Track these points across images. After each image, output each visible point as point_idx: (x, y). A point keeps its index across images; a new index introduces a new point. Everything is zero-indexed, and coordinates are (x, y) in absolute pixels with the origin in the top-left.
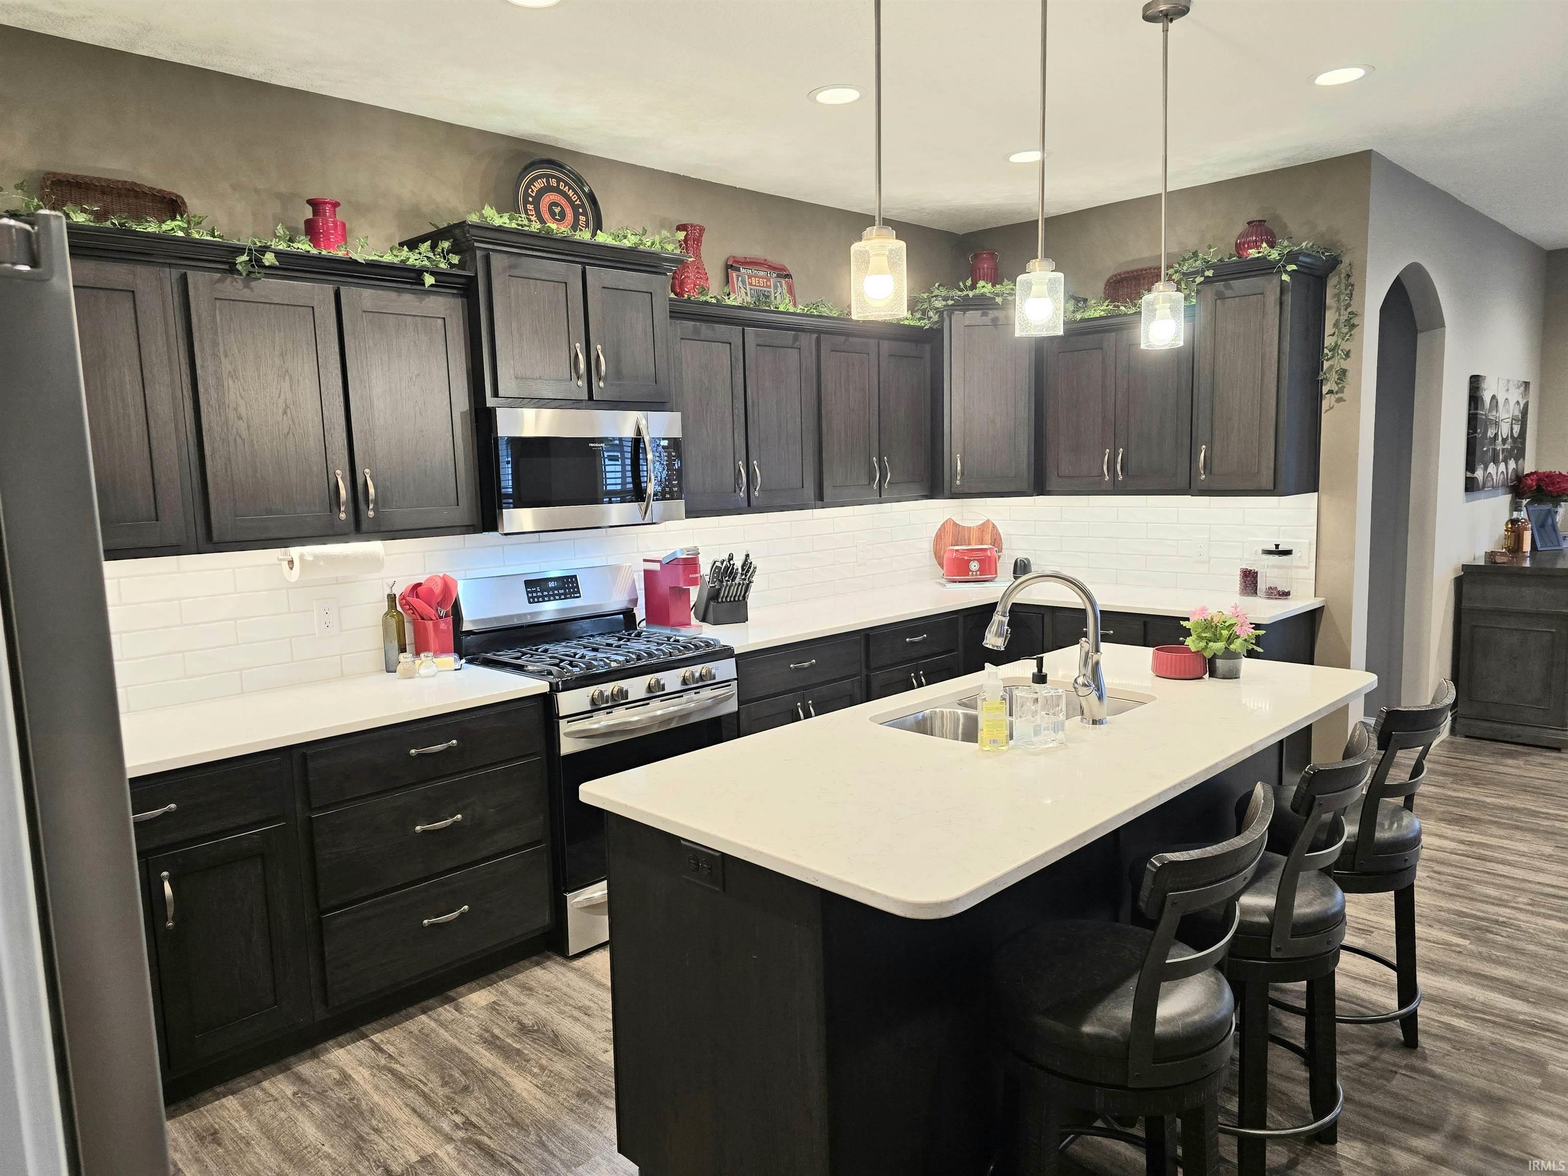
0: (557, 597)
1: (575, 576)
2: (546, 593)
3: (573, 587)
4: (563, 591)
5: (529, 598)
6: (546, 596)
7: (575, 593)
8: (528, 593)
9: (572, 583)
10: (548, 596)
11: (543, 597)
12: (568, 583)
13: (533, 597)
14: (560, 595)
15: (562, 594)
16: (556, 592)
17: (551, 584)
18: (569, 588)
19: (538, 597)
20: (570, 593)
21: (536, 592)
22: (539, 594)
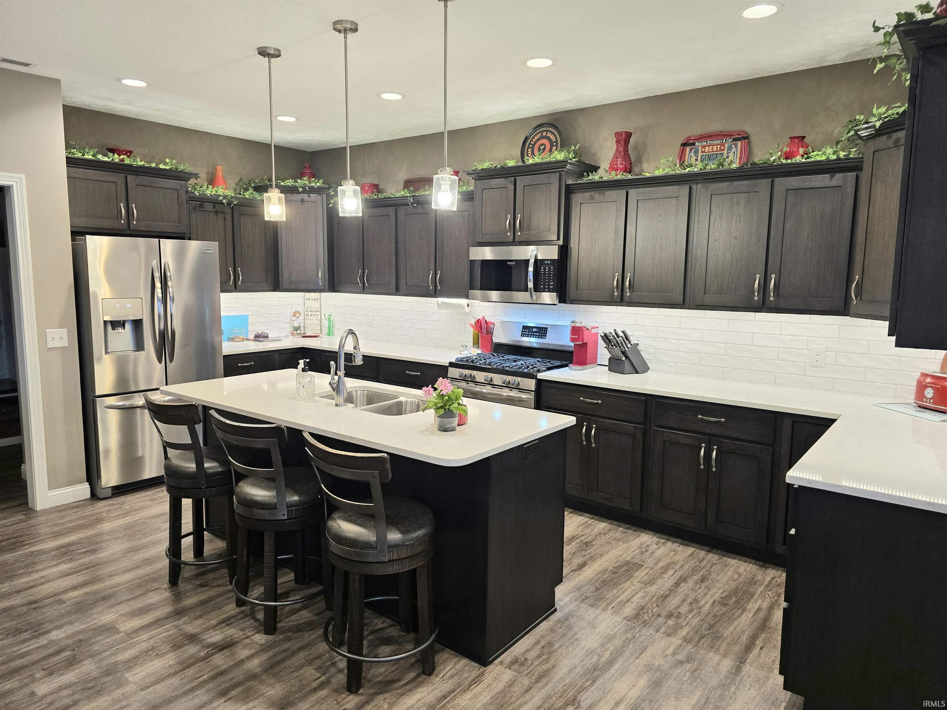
0: (535, 336)
1: (547, 328)
2: (530, 333)
3: (544, 333)
4: (538, 334)
5: (522, 334)
6: (530, 335)
7: (544, 336)
8: (522, 331)
9: (545, 331)
10: (531, 335)
11: (528, 335)
12: (542, 330)
13: (524, 334)
14: (536, 335)
15: (537, 335)
16: (535, 334)
17: (534, 330)
18: (542, 333)
19: (526, 334)
20: (541, 336)
21: (526, 332)
22: (527, 333)
